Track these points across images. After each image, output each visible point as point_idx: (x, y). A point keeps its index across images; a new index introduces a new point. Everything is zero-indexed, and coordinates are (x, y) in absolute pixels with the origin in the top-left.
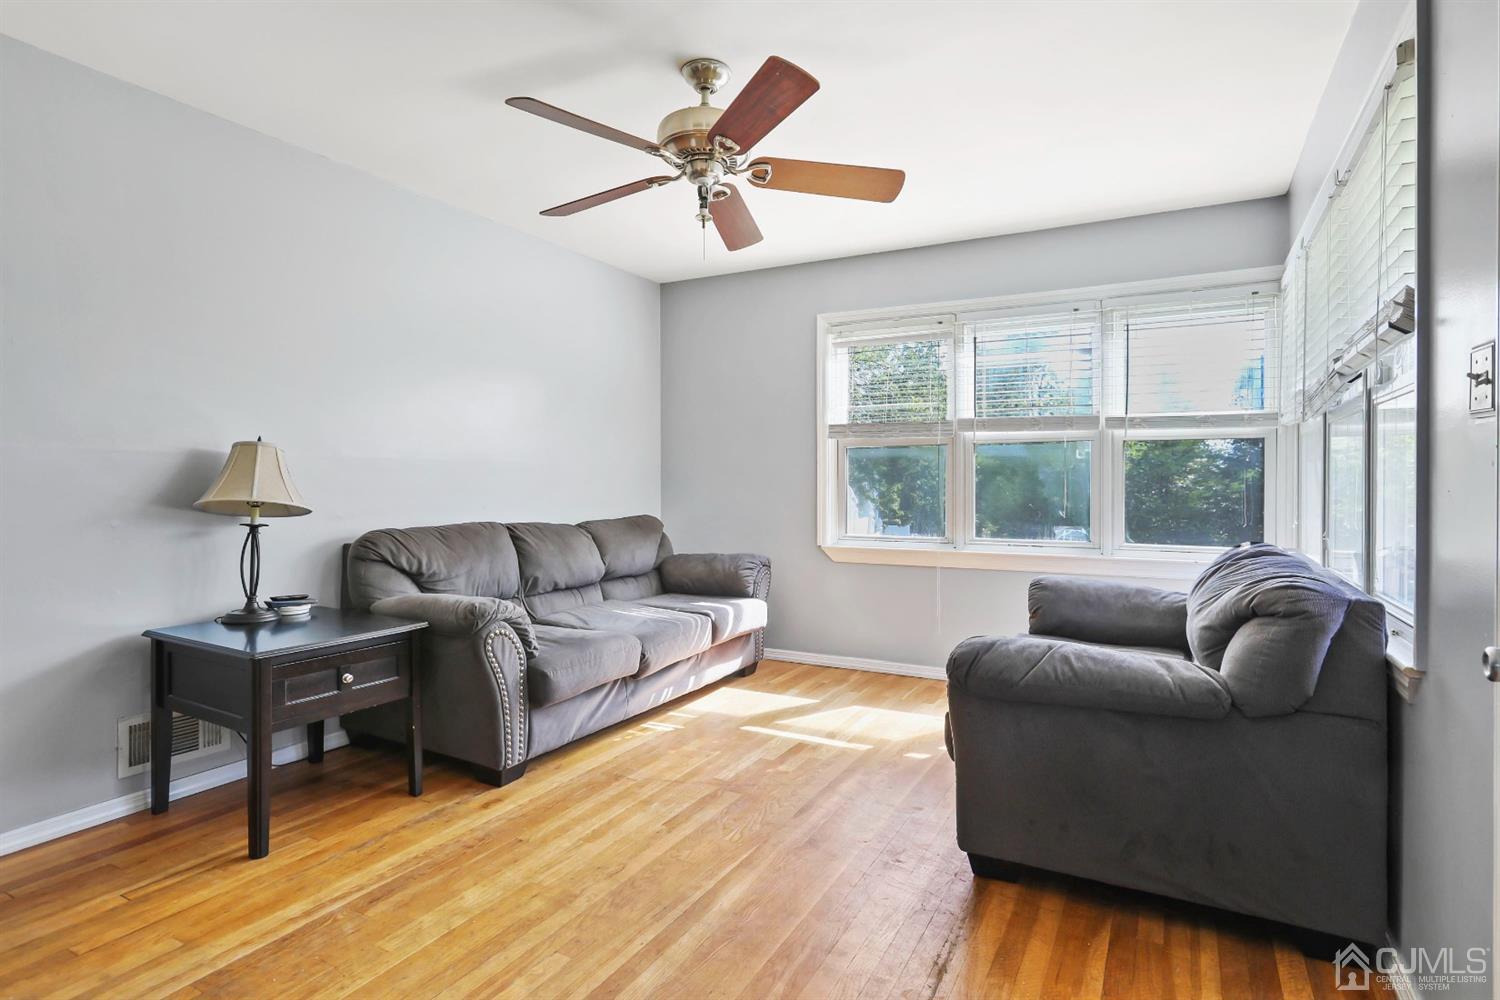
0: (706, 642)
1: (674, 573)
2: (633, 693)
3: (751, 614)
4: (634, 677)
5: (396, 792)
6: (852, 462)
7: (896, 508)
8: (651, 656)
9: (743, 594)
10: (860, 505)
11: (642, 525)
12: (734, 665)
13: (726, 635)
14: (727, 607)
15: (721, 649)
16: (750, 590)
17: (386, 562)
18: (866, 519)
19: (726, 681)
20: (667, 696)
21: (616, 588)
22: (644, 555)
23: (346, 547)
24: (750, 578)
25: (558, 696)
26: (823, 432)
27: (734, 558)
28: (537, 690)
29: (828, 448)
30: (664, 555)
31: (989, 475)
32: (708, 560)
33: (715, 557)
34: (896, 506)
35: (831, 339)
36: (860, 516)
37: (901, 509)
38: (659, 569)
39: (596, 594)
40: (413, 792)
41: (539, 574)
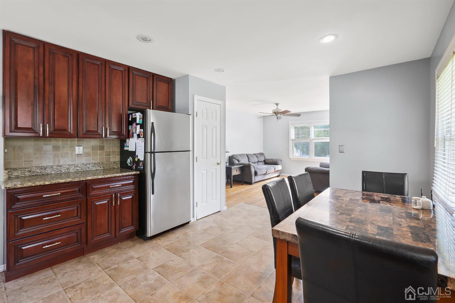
0: (274, 171)
1: (267, 161)
2: (265, 176)
3: (279, 167)
4: (265, 174)
5: (241, 185)
6: (295, 144)
7: (305, 151)
8: (267, 171)
9: (278, 164)
10: (297, 150)
11: (262, 154)
12: (277, 175)
13: (276, 170)
14: (276, 166)
15: (276, 172)
16: (279, 164)
17: (235, 158)
18: (298, 153)
19: (276, 177)
20: (269, 178)
21: (259, 163)
22: (262, 159)
23: (229, 157)
24: (279, 162)
25: (258, 175)
26: (290, 140)
27: (276, 159)
28: (256, 174)
29: (291, 143)
30: (265, 159)
31: (316, 145)
32: (272, 160)
33: (273, 159)
34: (305, 150)
35: (291, 125)
36: (297, 152)
37: (306, 151)
38: (264, 161)
39: (257, 164)
40: (242, 185)
41: (250, 161)
